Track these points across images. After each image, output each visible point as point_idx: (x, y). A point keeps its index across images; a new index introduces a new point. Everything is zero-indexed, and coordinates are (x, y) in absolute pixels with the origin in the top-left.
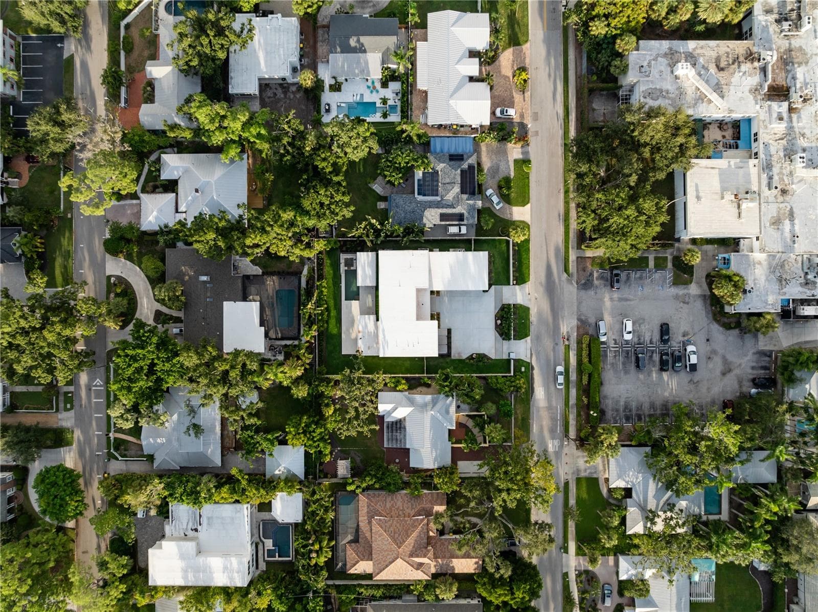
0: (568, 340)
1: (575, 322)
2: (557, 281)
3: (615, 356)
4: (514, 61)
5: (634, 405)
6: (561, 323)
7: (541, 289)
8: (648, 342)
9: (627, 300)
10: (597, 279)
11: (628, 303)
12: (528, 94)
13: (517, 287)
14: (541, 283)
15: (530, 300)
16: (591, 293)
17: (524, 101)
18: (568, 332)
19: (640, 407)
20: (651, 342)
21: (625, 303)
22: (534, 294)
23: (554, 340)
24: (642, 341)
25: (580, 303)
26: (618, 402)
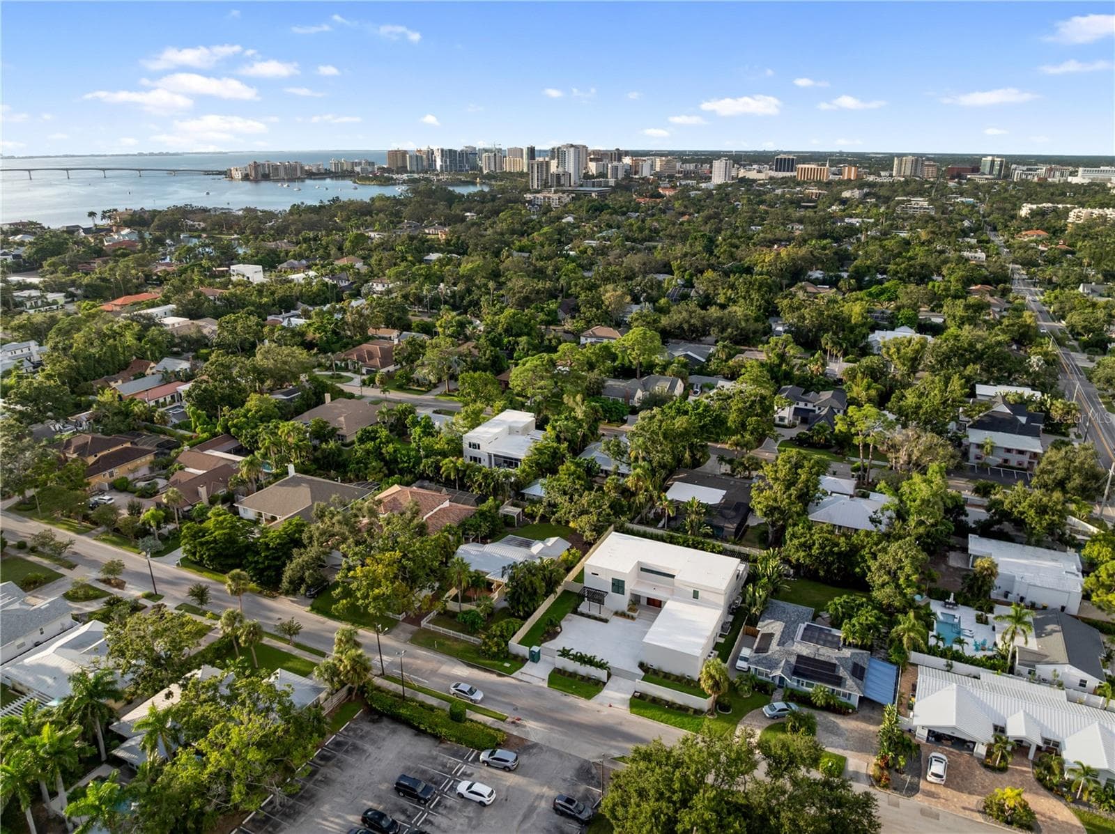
0: (513, 722)
1: (533, 738)
2: (614, 743)
3: (445, 766)
4: (1051, 818)
5: (351, 759)
6: (544, 725)
7: (610, 721)
8: (431, 818)
9: (526, 817)
10: (588, 790)
11: (519, 818)
12: (979, 818)
13: (630, 696)
14: (621, 724)
15: (601, 704)
16: (569, 775)
17: (964, 808)
18: (525, 726)
19: (340, 765)
20: (427, 821)
21: (522, 812)
22: (606, 711)
23: (522, 709)
24: (440, 810)
25: (561, 755)
26: (373, 742)
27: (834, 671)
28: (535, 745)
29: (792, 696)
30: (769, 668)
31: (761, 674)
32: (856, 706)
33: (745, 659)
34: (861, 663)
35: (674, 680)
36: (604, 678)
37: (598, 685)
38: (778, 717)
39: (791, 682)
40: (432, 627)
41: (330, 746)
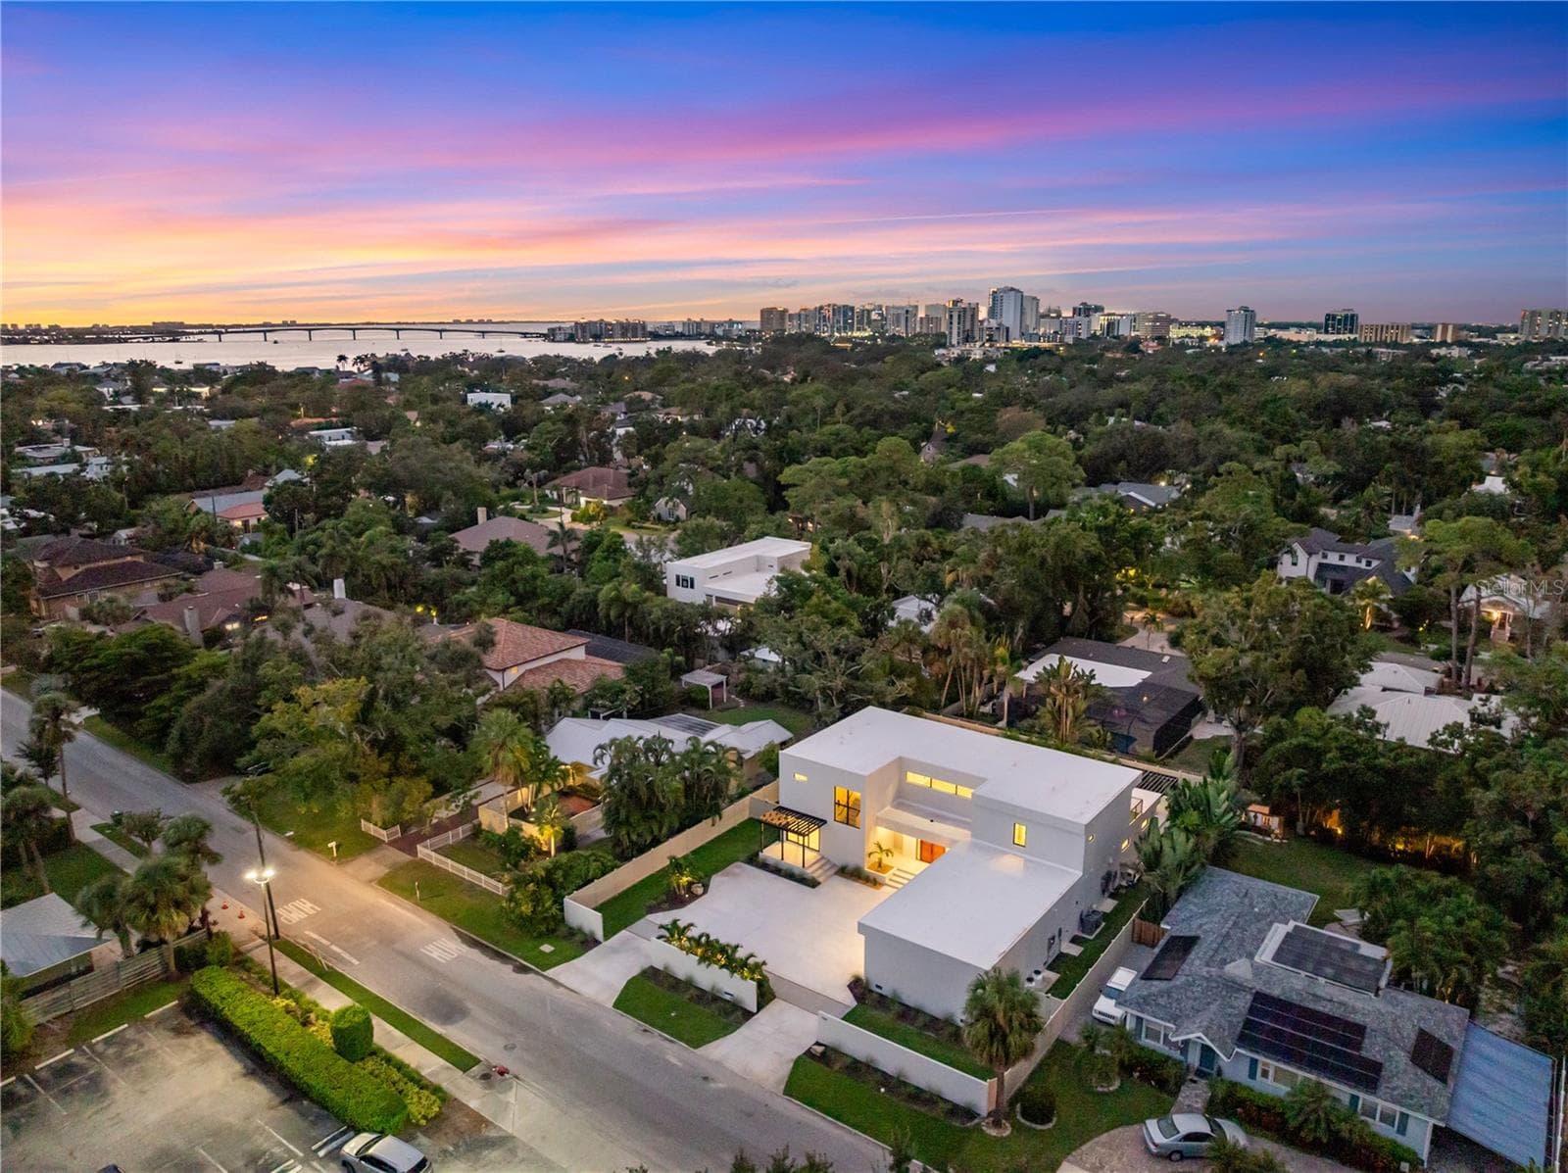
0: (485, 1077)
1: (508, 1126)
3: (255, 1159)
6: (554, 1095)
13: (799, 1052)
18: (507, 1092)
27: (1358, 1046)
28: (504, 1141)
29: (1228, 1103)
30: (1174, 1019)
31: (1153, 1034)
32: (1425, 1156)
33: (1116, 995)
34: (1440, 1033)
35: (926, 1026)
36: (751, 1003)
37: (731, 1015)
38: (1183, 1157)
39: (1234, 1065)
40: (436, 859)
41: (43, 1075)
